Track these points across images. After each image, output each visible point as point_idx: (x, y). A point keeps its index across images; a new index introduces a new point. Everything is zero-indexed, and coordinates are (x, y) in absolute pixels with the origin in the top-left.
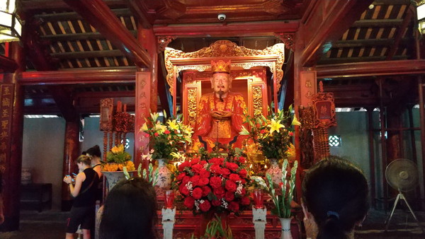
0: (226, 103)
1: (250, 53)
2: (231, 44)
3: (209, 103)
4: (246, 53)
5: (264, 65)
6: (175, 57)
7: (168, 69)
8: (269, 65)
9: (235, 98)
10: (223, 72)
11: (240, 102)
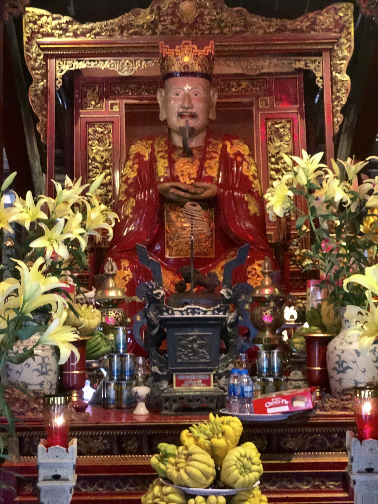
0: (203, 160)
3: (153, 160)
5: (301, 65)
6: (52, 35)
7: (34, 69)
8: (312, 67)
9: (225, 147)
10: (194, 74)
11: (239, 159)
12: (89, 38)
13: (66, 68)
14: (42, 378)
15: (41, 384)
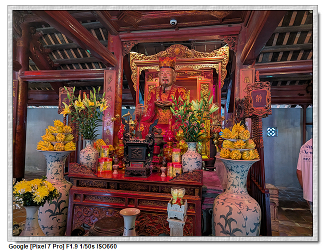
0: (170, 94)
1: (199, 56)
2: (184, 48)
3: (156, 94)
4: (196, 55)
5: (212, 67)
6: (138, 60)
7: (133, 69)
8: (215, 67)
9: (178, 90)
10: (168, 67)
11: (182, 94)
12: (149, 60)
13: (142, 69)
14: (88, 161)
15: (88, 163)
